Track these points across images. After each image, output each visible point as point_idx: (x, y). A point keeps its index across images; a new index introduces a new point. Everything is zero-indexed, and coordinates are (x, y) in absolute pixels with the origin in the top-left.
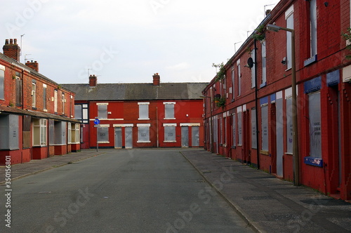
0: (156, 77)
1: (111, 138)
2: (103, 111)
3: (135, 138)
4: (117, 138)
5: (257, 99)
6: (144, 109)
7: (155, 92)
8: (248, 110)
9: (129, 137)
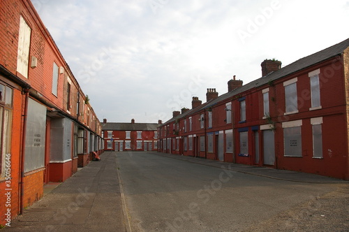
0: (133, 120)
1: (114, 147)
2: (110, 135)
3: (124, 147)
4: (116, 146)
5: (205, 133)
6: (128, 133)
7: (133, 127)
8: (197, 137)
9: (121, 146)
